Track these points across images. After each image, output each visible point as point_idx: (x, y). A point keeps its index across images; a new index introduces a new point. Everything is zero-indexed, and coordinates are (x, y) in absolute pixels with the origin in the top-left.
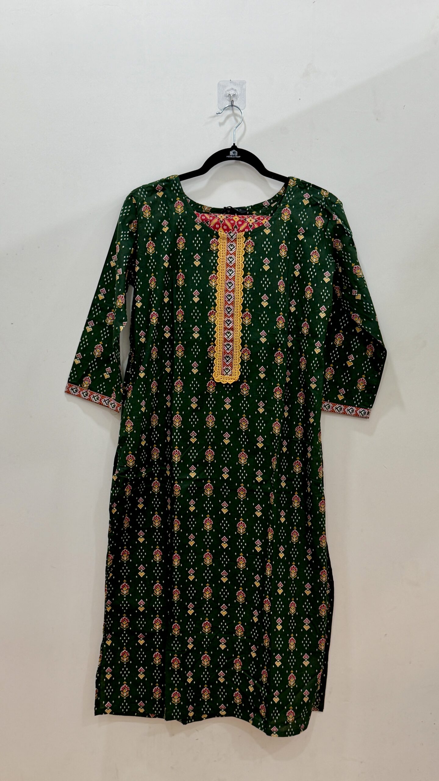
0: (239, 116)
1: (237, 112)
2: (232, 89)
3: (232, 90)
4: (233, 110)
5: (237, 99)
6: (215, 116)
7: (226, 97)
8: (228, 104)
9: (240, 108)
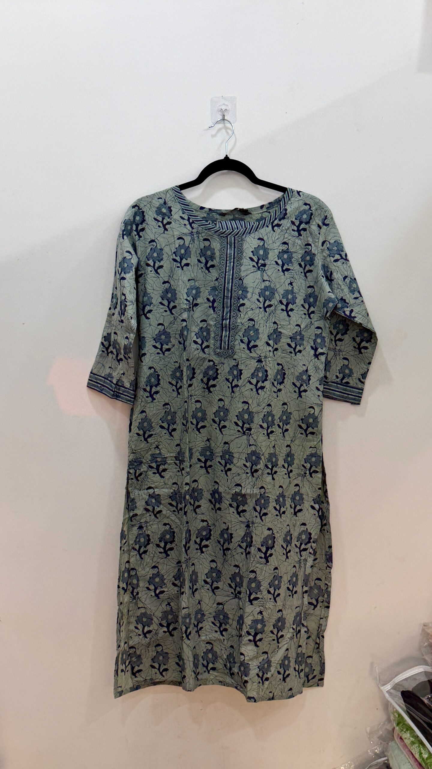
0: (230, 129)
1: (228, 125)
2: (224, 104)
3: (223, 106)
4: (224, 123)
5: (228, 114)
6: (208, 129)
7: (219, 112)
8: (220, 117)
9: (231, 122)
